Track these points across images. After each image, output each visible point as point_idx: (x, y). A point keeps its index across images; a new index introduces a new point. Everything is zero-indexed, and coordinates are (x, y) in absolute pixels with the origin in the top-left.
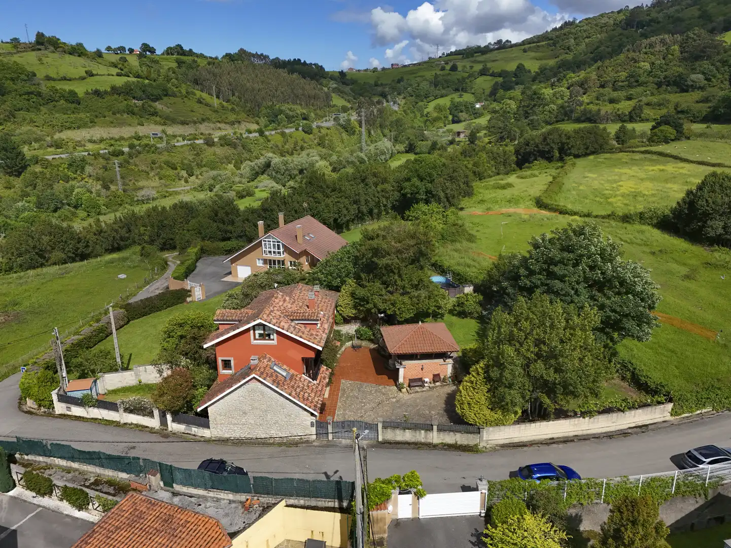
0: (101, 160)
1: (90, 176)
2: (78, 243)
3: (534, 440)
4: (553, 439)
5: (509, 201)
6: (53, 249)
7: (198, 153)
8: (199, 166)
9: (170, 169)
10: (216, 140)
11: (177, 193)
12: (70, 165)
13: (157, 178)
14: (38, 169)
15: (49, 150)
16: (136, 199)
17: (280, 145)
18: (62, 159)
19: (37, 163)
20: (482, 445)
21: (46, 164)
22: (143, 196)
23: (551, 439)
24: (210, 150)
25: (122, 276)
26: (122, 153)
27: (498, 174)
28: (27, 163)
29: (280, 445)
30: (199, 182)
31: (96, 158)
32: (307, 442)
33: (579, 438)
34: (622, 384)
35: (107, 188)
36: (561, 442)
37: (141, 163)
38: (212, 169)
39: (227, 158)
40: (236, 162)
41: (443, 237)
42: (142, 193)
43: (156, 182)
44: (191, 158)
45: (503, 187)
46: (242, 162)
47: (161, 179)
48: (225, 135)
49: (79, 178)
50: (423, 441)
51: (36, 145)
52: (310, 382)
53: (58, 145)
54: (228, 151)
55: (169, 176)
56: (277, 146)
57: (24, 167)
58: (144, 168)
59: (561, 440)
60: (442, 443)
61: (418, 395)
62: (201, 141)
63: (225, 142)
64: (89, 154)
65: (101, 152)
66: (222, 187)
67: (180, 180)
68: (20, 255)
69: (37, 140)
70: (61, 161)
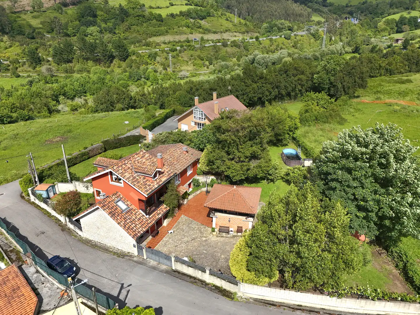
0: (165, 54)
1: (158, 62)
2: (131, 100)
3: (284, 303)
4: (301, 306)
5: (400, 94)
6: (118, 102)
7: (217, 51)
8: (216, 59)
9: (200, 60)
10: (229, 43)
11: (200, 74)
12: (149, 56)
13: (192, 65)
14: (134, 58)
15: (144, 47)
16: (177, 77)
17: (267, 47)
18: (146, 52)
19: (134, 54)
20: (239, 294)
21: (138, 56)
22: (181, 75)
23: (298, 305)
24: (225, 49)
25: (127, 122)
26: (176, 50)
27: (410, 71)
28: (130, 54)
29: (115, 253)
30: (214, 68)
31: (162, 53)
32: (131, 256)
33: (325, 311)
34: (394, 271)
35: (165, 69)
36: (307, 310)
37: (185, 56)
38: (223, 61)
39: (233, 54)
40: (238, 57)
41: (316, 119)
42: (182, 73)
43: (191, 68)
44: (212, 53)
45: (403, 82)
46: (241, 57)
47: (194, 65)
48: (235, 41)
49: (153, 63)
50: (200, 278)
51: (137, 45)
52: (143, 216)
53: (148, 45)
54: (235, 50)
55: (199, 64)
56: (265, 47)
57: (127, 57)
58: (186, 59)
59: (308, 309)
60: (212, 284)
61: (222, 239)
62: (220, 44)
63: (235, 44)
64: (160, 50)
65: (166, 49)
66: (225, 72)
67: (204, 67)
68: (102, 104)
69: (138, 42)
70: (145, 54)
